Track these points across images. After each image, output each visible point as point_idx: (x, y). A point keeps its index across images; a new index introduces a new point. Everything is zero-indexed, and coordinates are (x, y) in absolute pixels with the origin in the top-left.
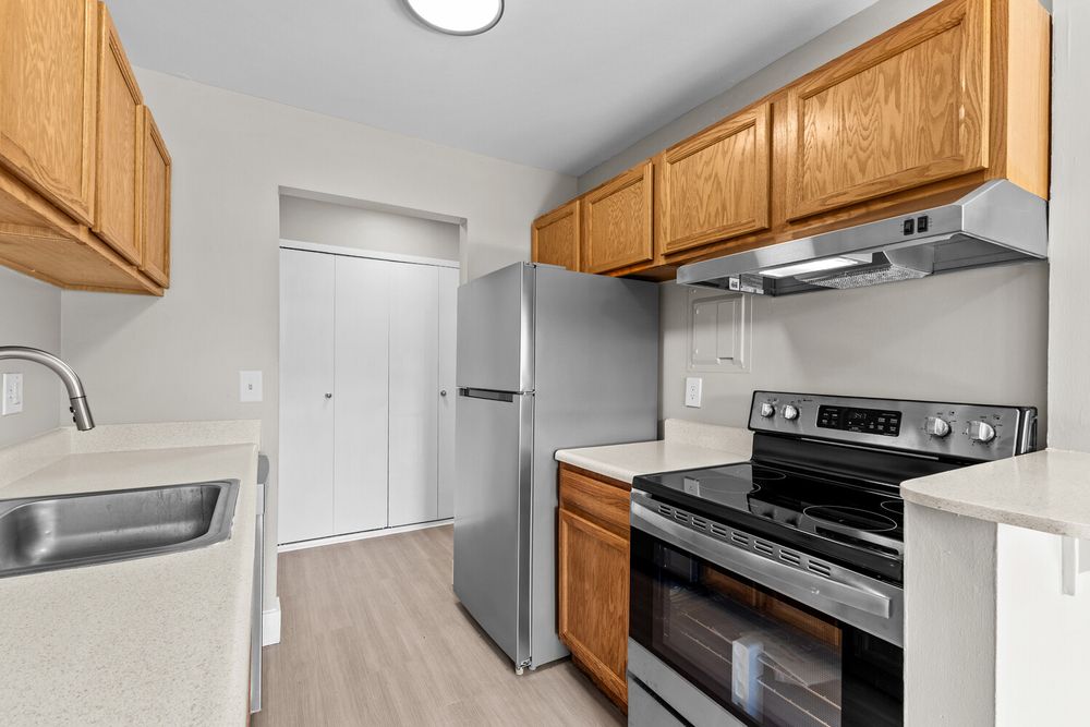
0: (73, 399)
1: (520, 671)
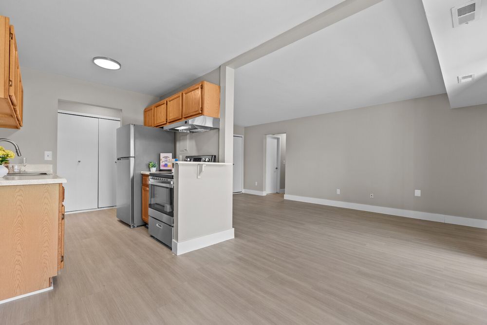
0: (16, 150)
1: (132, 227)
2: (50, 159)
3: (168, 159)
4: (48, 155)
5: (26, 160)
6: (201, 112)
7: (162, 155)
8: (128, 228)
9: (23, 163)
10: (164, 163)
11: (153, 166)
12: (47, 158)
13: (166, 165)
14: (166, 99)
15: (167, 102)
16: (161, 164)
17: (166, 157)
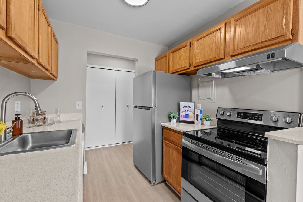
2: (81, 107)
3: (189, 109)
4: (79, 105)
5: (60, 110)
6: (291, 38)
7: (182, 104)
8: (148, 184)
9: (58, 112)
10: (184, 114)
11: (174, 117)
12: (78, 108)
13: (187, 116)
14: (191, 40)
15: (190, 43)
16: (181, 114)
17: (187, 107)
